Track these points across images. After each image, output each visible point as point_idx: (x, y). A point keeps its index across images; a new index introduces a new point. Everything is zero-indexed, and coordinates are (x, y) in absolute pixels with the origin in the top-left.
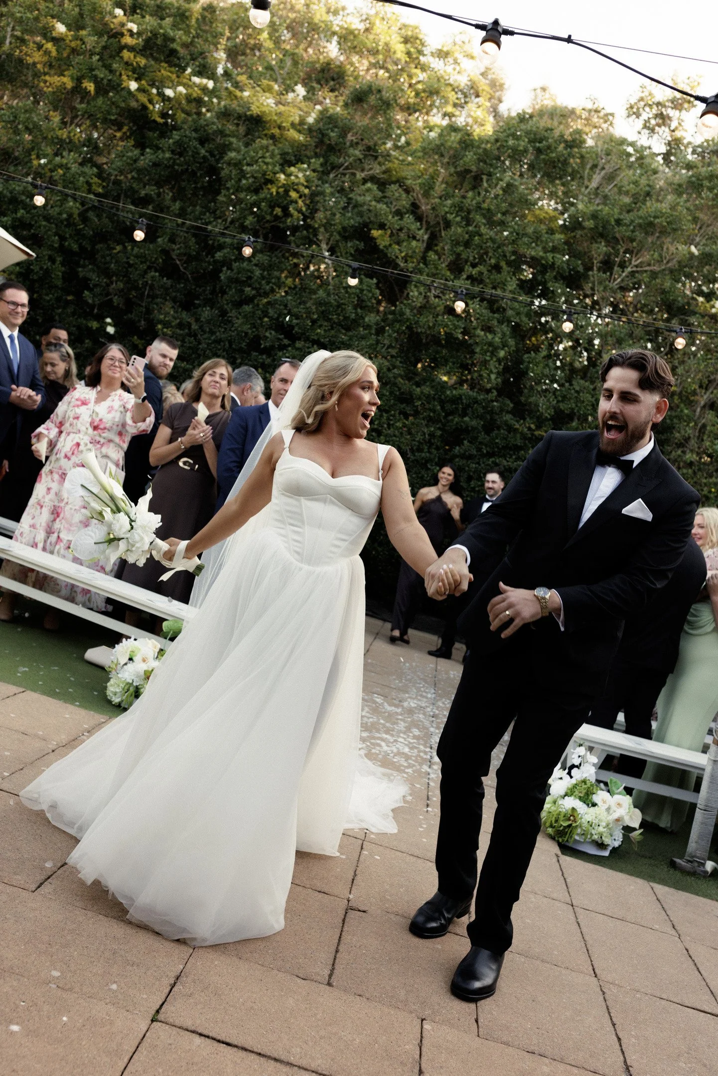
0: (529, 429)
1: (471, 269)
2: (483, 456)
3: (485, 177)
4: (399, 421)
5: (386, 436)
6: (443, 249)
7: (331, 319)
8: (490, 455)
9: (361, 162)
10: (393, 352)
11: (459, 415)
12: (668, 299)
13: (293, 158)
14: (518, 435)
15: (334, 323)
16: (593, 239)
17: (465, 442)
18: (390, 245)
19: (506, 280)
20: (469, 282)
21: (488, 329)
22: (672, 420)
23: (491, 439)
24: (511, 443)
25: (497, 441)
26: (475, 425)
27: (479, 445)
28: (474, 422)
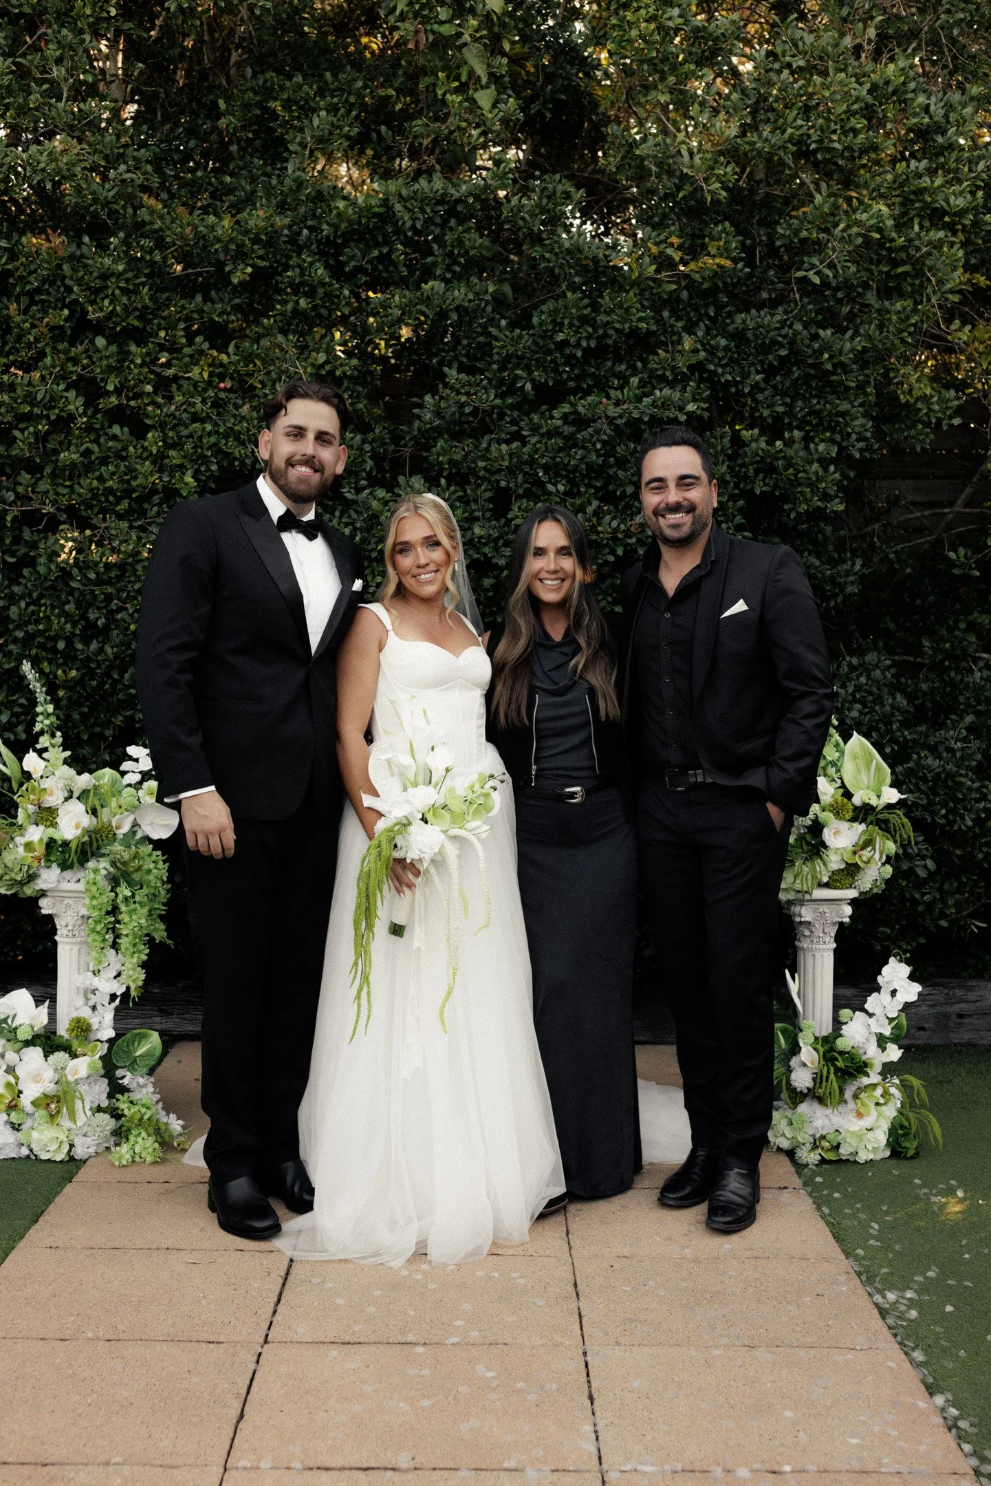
0: (665, 263)
2: (527, 406)
4: (195, 359)
5: (162, 425)
8: (549, 396)
11: (403, 283)
14: (631, 297)
17: (452, 374)
23: (540, 336)
24: (611, 332)
25: (560, 337)
26: (470, 301)
27: (502, 369)
28: (463, 290)
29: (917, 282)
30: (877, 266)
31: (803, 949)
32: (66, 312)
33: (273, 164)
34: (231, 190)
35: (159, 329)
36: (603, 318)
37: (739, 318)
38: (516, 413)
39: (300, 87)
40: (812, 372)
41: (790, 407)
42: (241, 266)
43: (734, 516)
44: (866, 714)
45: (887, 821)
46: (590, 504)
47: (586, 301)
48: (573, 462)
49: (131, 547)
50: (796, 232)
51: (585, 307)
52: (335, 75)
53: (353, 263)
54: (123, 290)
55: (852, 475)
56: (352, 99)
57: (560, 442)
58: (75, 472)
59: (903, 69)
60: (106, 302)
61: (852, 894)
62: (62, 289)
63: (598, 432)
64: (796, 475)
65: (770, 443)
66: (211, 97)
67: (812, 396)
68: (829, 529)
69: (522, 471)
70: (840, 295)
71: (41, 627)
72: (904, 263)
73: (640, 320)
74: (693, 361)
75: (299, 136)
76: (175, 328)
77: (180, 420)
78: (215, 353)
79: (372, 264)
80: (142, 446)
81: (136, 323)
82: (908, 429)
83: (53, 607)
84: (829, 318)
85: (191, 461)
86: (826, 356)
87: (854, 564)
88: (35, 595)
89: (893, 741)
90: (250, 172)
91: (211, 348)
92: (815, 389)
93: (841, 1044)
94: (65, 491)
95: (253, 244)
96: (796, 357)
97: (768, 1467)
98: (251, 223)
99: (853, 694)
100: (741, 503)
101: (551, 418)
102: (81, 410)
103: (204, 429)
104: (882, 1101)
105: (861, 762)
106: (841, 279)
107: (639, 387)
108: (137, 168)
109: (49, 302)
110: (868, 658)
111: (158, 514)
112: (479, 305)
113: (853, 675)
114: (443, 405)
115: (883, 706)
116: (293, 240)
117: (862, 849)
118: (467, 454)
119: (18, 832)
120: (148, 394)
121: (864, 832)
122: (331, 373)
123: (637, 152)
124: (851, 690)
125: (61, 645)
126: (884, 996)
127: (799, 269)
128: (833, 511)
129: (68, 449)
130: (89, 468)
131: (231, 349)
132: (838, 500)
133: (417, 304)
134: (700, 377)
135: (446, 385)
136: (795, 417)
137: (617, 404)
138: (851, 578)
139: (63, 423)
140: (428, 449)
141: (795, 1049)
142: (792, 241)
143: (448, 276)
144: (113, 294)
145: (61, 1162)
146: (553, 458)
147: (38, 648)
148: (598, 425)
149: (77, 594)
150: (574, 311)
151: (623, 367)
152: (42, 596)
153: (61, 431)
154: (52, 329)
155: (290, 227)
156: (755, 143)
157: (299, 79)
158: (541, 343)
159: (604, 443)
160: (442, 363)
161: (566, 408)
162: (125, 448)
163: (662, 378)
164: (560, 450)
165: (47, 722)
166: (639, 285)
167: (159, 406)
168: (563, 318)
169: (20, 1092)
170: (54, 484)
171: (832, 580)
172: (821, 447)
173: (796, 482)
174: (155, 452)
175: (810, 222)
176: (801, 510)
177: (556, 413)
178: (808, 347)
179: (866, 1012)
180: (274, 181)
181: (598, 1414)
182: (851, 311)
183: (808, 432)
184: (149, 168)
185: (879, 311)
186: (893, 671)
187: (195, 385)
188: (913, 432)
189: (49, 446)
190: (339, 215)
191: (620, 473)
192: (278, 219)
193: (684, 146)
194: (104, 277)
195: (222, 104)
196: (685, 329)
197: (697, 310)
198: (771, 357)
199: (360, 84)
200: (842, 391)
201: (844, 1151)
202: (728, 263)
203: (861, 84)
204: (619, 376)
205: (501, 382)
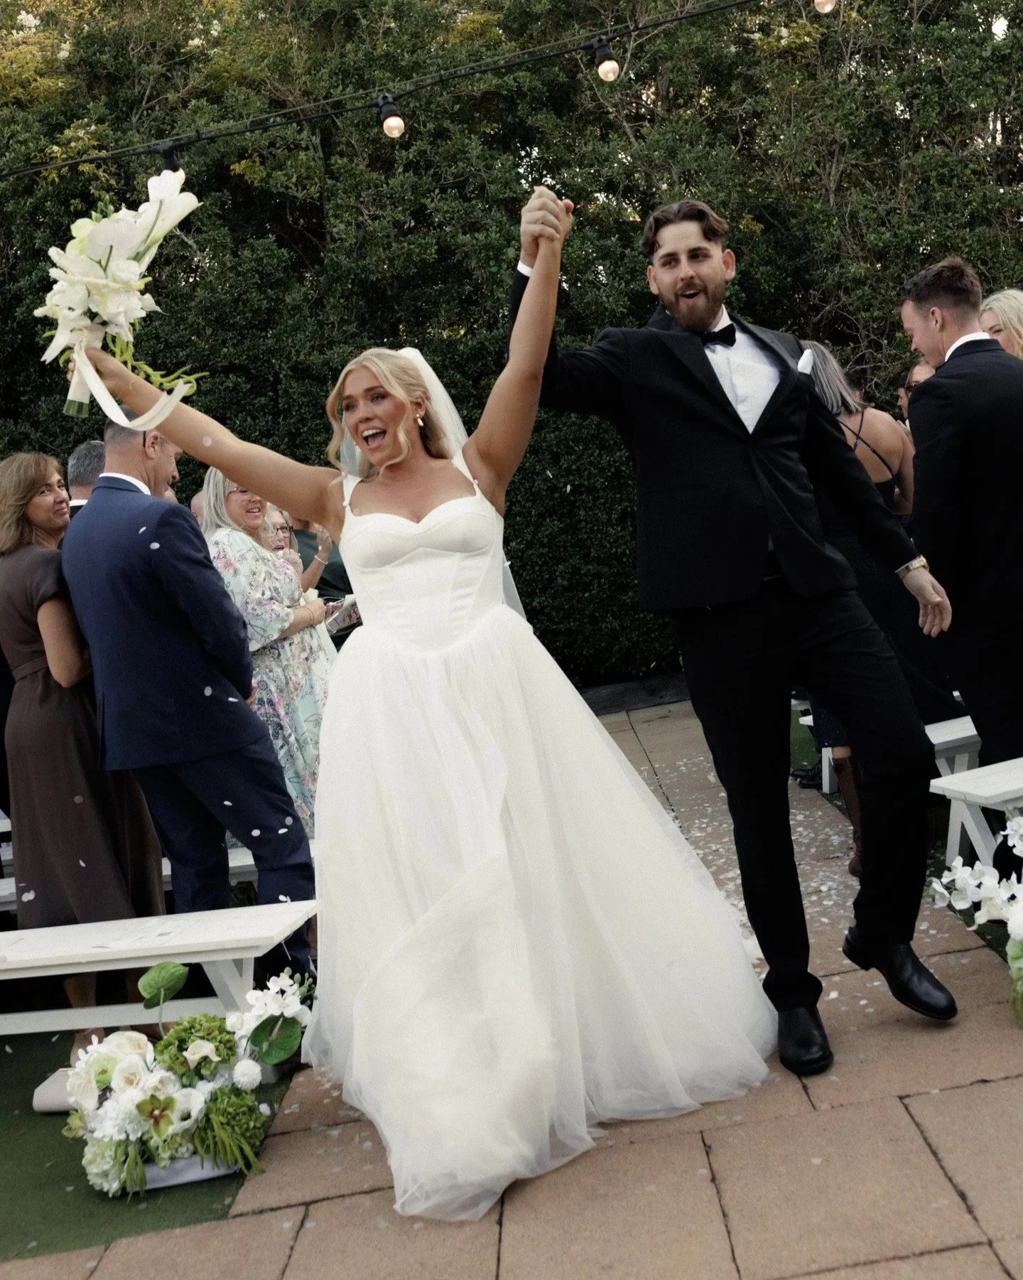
1: (404, 153)
3: (358, 12)
6: (349, 144)
7: (233, 326)
9: (168, 79)
10: (352, 328)
12: (709, 61)
13: (62, 118)
15: (243, 327)
16: (560, 27)
18: (269, 176)
19: (463, 145)
20: (411, 173)
21: (473, 227)
22: (803, 229)
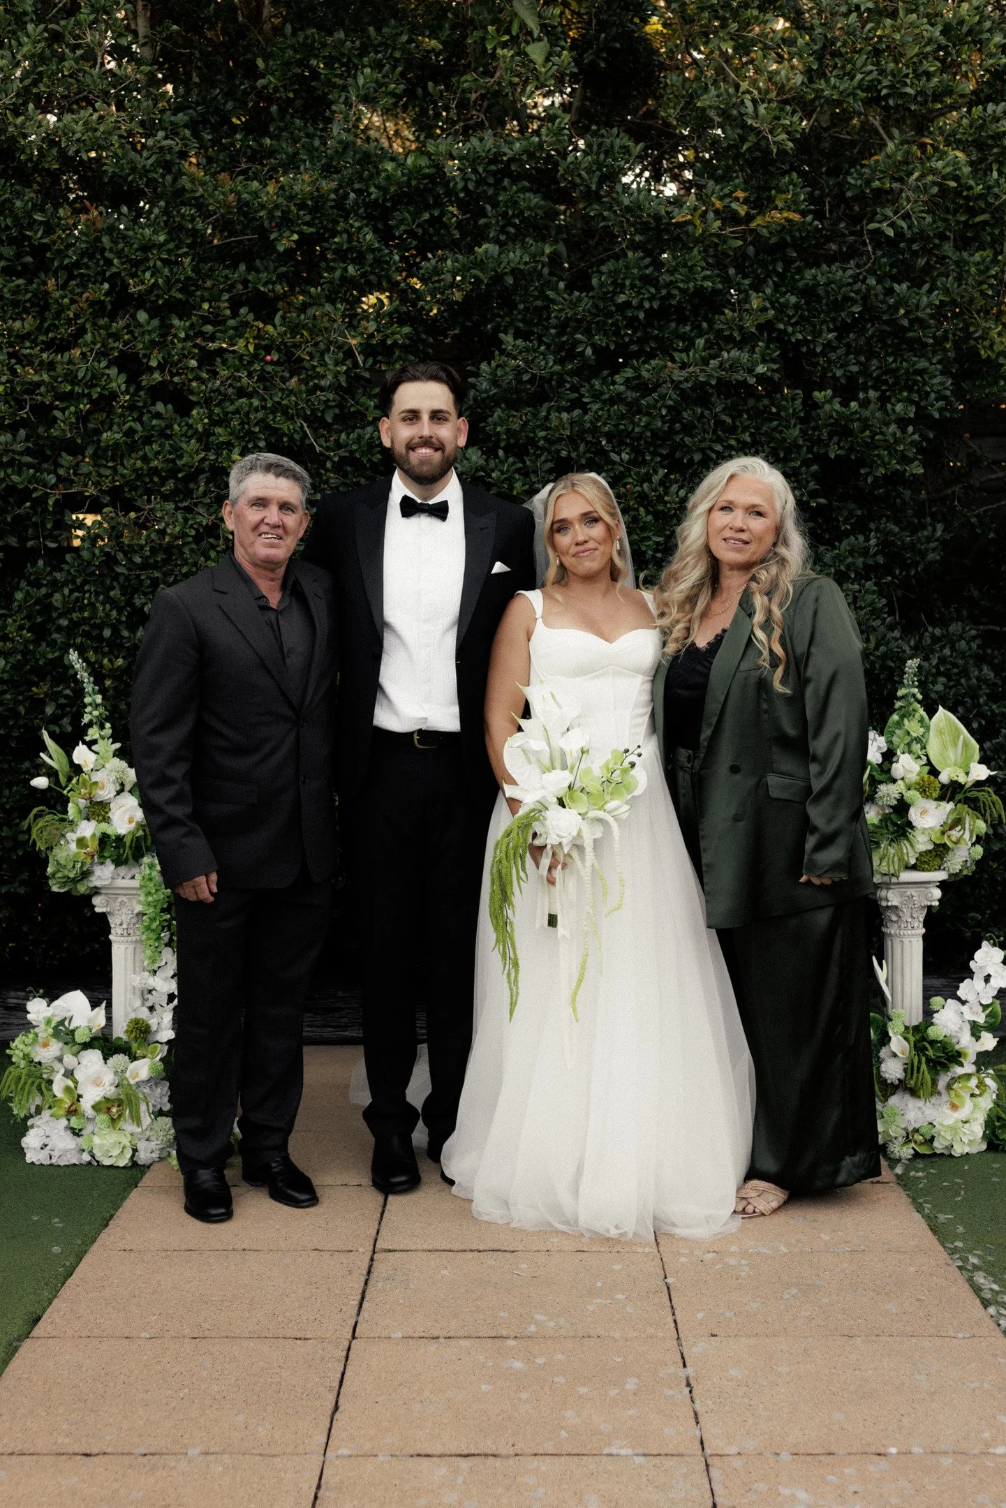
0: (730, 217)
2: (587, 371)
4: (240, 330)
5: (208, 402)
8: (610, 361)
11: (454, 246)
14: (695, 254)
17: (508, 339)
23: (599, 298)
24: (675, 292)
25: (622, 298)
26: (526, 263)
27: (559, 335)
28: (518, 253)
29: (997, 232)
30: (954, 215)
31: (890, 935)
32: (106, 286)
33: (315, 123)
34: (272, 153)
35: (203, 300)
36: (667, 278)
37: (809, 274)
38: (576, 380)
39: (343, 43)
40: (888, 329)
41: (865, 367)
42: (287, 233)
43: (808, 482)
44: (951, 688)
45: (976, 799)
46: (656, 472)
47: (648, 260)
48: (637, 430)
49: (177, 529)
50: (868, 182)
51: (647, 267)
52: (378, 30)
53: (403, 227)
54: (166, 262)
55: (931, 435)
56: (397, 55)
57: (623, 409)
58: (117, 453)
59: (977, 8)
60: (148, 275)
61: (941, 876)
62: (102, 262)
63: (663, 397)
64: (872, 437)
65: (845, 404)
66: (249, 56)
67: (887, 354)
68: (907, 493)
69: (583, 439)
70: (915, 247)
71: (86, 614)
72: (983, 212)
73: (705, 278)
74: (762, 320)
75: (343, 95)
76: (219, 300)
77: (225, 395)
78: (261, 325)
79: (423, 228)
80: (187, 424)
81: (180, 296)
82: (990, 385)
83: (97, 594)
84: (905, 272)
85: (238, 438)
86: (902, 311)
87: (934, 530)
88: (79, 581)
89: (981, 715)
90: (292, 133)
91: (256, 319)
92: (890, 346)
93: (933, 1032)
94: (108, 472)
95: (299, 210)
96: (870, 313)
97: (873, 1449)
98: (297, 188)
99: (937, 667)
100: (815, 468)
101: (614, 383)
102: (123, 387)
103: (251, 404)
104: (977, 1092)
105: (947, 738)
106: (916, 230)
107: (705, 349)
108: (177, 134)
109: (89, 275)
110: (952, 628)
111: (205, 494)
112: (535, 268)
113: (937, 647)
114: (499, 373)
115: (969, 679)
116: (340, 204)
117: (951, 829)
118: (526, 423)
119: (70, 828)
120: (193, 369)
121: (952, 811)
122: (383, 342)
123: (699, 104)
124: (935, 662)
125: (107, 633)
126: (978, 982)
127: (871, 221)
128: (912, 475)
129: (110, 429)
130: (132, 447)
131: (277, 320)
132: (917, 463)
133: (470, 268)
134: (770, 335)
135: (503, 352)
136: (870, 376)
137: (684, 366)
138: (932, 545)
139: (106, 401)
140: (484, 419)
141: (885, 1039)
142: (863, 192)
143: (503, 238)
144: (155, 266)
145: (124, 1168)
146: (616, 426)
147: (83, 636)
148: (663, 390)
149: (122, 579)
150: (635, 271)
151: (688, 328)
152: (85, 582)
153: (103, 410)
154: (92, 304)
155: (336, 191)
156: (822, 90)
157: (341, 35)
158: (602, 305)
159: (669, 408)
160: (497, 329)
161: (629, 373)
162: (170, 427)
163: (730, 339)
164: (622, 417)
165: (96, 713)
166: (702, 242)
167: (203, 382)
168: (624, 279)
169: (80, 1096)
170: (96, 465)
171: (912, 547)
172: (899, 407)
173: (873, 445)
174: (200, 429)
175: (882, 172)
176: (878, 474)
177: (618, 378)
178: (883, 302)
179: (959, 999)
180: (317, 143)
181: (697, 1401)
182: (927, 263)
183: (884, 392)
184: (187, 133)
185: (957, 263)
186: (978, 642)
187: (241, 357)
188: (995, 389)
189: (91, 426)
190: (388, 178)
191: (687, 440)
192: (324, 183)
193: (748, 96)
194: (146, 248)
195: (260, 63)
196: (752, 286)
197: (764, 265)
198: (843, 314)
199: (405, 38)
200: (918, 348)
201: (939, 1146)
202: (796, 217)
203: (932, 25)
204: (683, 337)
205: (560, 347)
